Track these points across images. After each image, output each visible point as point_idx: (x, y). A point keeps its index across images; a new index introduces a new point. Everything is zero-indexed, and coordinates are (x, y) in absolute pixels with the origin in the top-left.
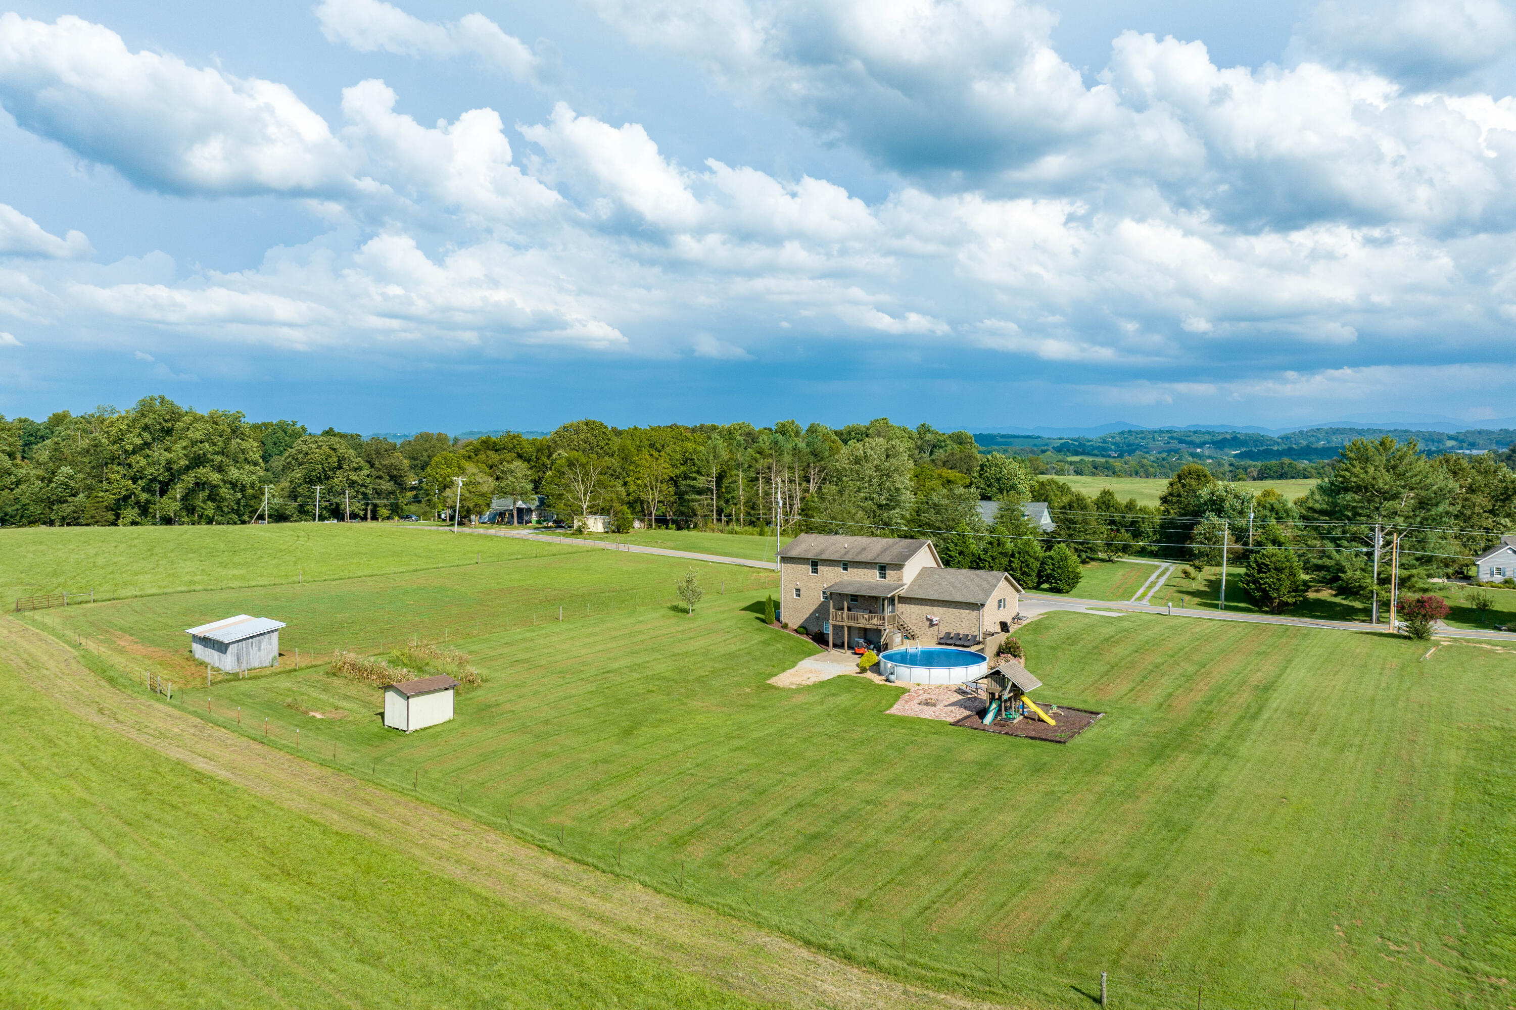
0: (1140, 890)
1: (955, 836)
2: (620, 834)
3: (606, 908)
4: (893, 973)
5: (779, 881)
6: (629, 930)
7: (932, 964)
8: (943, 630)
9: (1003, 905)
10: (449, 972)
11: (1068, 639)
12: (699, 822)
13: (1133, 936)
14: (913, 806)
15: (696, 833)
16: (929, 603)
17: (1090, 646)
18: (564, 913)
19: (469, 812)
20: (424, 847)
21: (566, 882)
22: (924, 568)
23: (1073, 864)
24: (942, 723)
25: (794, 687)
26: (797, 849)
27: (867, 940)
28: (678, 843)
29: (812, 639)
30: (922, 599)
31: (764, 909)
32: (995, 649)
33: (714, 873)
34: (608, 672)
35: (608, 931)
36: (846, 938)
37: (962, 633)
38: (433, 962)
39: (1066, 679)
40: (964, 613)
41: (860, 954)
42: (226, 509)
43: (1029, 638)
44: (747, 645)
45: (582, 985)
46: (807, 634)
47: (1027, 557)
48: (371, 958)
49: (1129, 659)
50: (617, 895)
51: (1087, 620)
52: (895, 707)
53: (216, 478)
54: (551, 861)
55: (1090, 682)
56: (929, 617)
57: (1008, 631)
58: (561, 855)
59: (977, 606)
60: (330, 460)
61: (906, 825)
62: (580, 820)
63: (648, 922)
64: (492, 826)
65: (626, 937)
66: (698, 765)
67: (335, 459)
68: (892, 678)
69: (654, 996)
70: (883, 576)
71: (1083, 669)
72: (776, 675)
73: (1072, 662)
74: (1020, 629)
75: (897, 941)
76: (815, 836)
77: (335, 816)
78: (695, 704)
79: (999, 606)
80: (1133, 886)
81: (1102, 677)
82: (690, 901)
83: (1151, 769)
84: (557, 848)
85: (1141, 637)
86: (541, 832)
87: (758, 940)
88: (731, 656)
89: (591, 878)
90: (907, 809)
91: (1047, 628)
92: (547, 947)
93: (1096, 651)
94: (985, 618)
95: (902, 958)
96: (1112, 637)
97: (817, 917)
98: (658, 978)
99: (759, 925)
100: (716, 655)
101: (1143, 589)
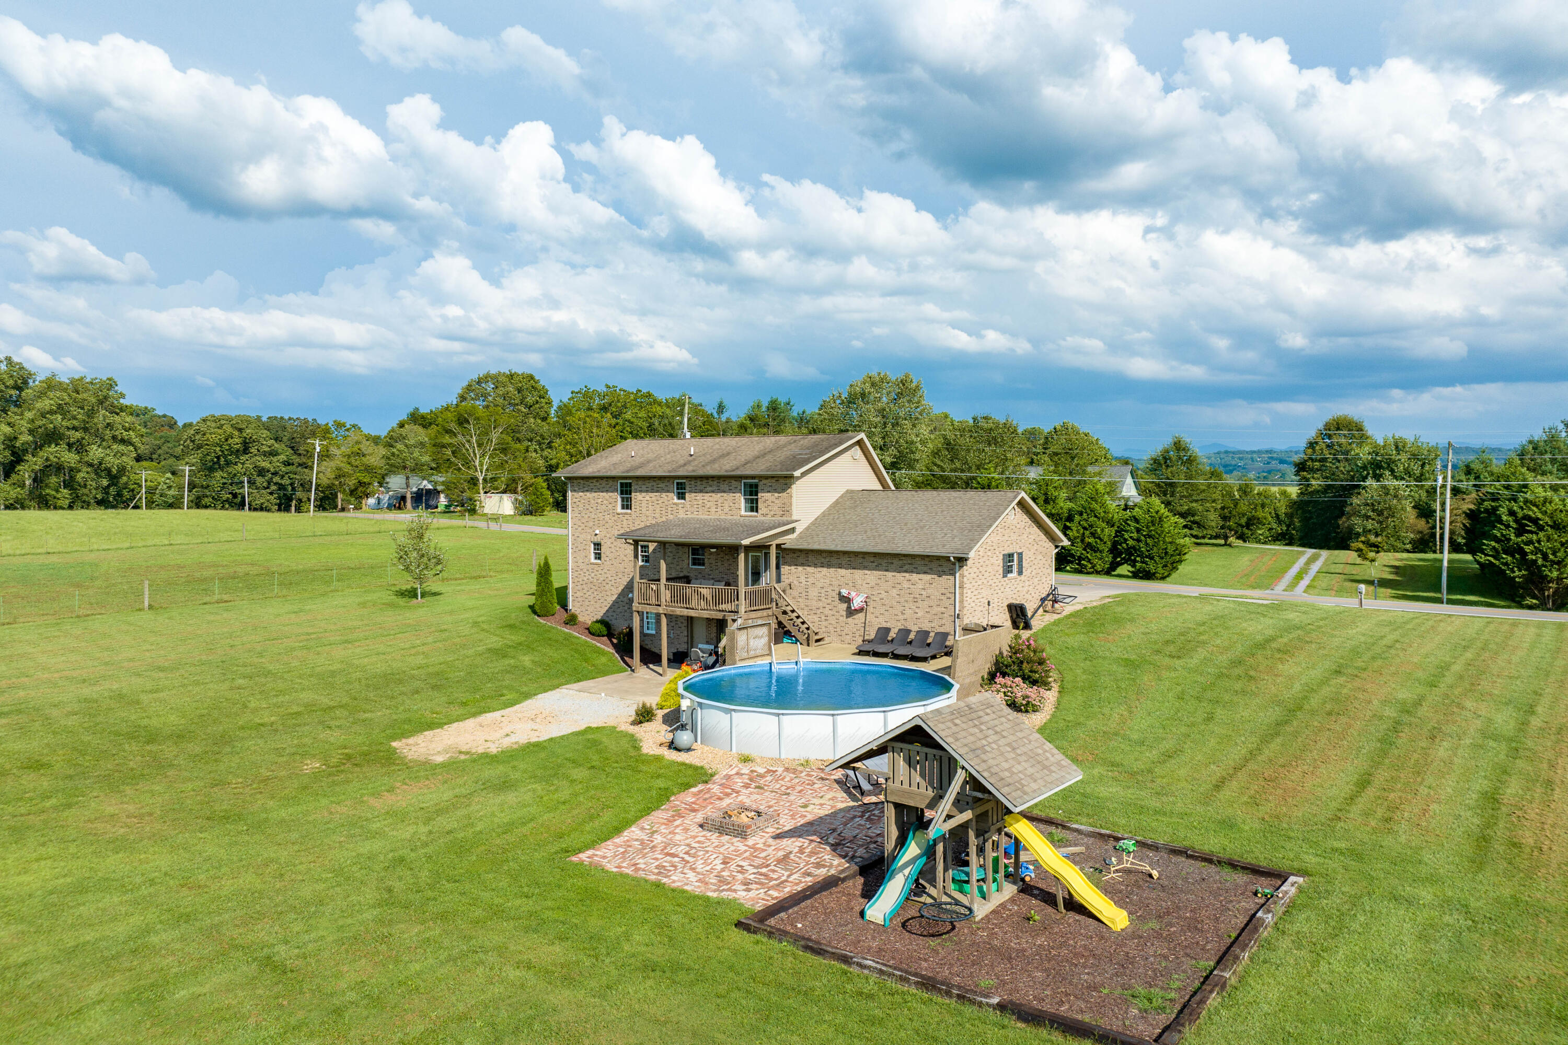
8: (876, 621)
11: (1167, 642)
16: (844, 560)
17: (1223, 659)
22: (850, 492)
29: (615, 645)
30: (831, 553)
32: (983, 666)
37: (914, 629)
39: (1168, 745)
40: (921, 581)
43: (1075, 640)
46: (610, 635)
47: (1092, 519)
49: (1326, 691)
51: (1208, 608)
52: (628, 833)
53: (70, 458)
55: (1237, 753)
56: (844, 592)
57: (1027, 626)
59: (948, 564)
60: (232, 442)
67: (240, 441)
68: (684, 738)
70: (753, 506)
71: (1210, 718)
73: (1180, 697)
74: (1056, 623)
79: (1008, 570)
81: (1266, 739)
85: (1336, 642)
91: (1118, 621)
93: (1238, 671)
94: (968, 593)
96: (1272, 639)
101: (1290, 575)
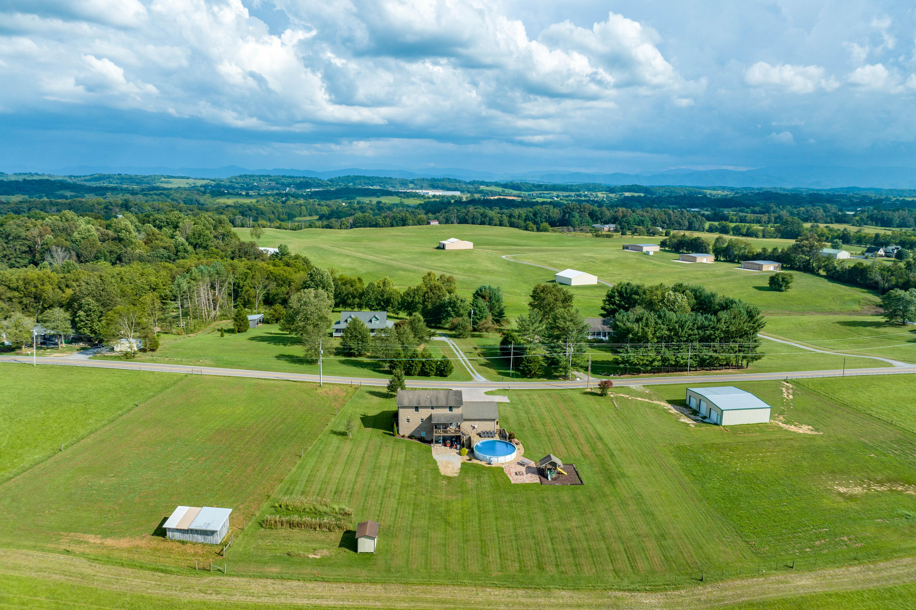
8: (479, 430)
12: (534, 557)
14: (579, 527)
15: (540, 562)
16: (473, 420)
23: (644, 537)
29: (419, 441)
37: (488, 431)
40: (488, 423)
46: (414, 438)
47: (431, 362)
56: (473, 425)
59: (494, 420)
70: (451, 410)
72: (438, 469)
80: (665, 540)
101: (465, 365)
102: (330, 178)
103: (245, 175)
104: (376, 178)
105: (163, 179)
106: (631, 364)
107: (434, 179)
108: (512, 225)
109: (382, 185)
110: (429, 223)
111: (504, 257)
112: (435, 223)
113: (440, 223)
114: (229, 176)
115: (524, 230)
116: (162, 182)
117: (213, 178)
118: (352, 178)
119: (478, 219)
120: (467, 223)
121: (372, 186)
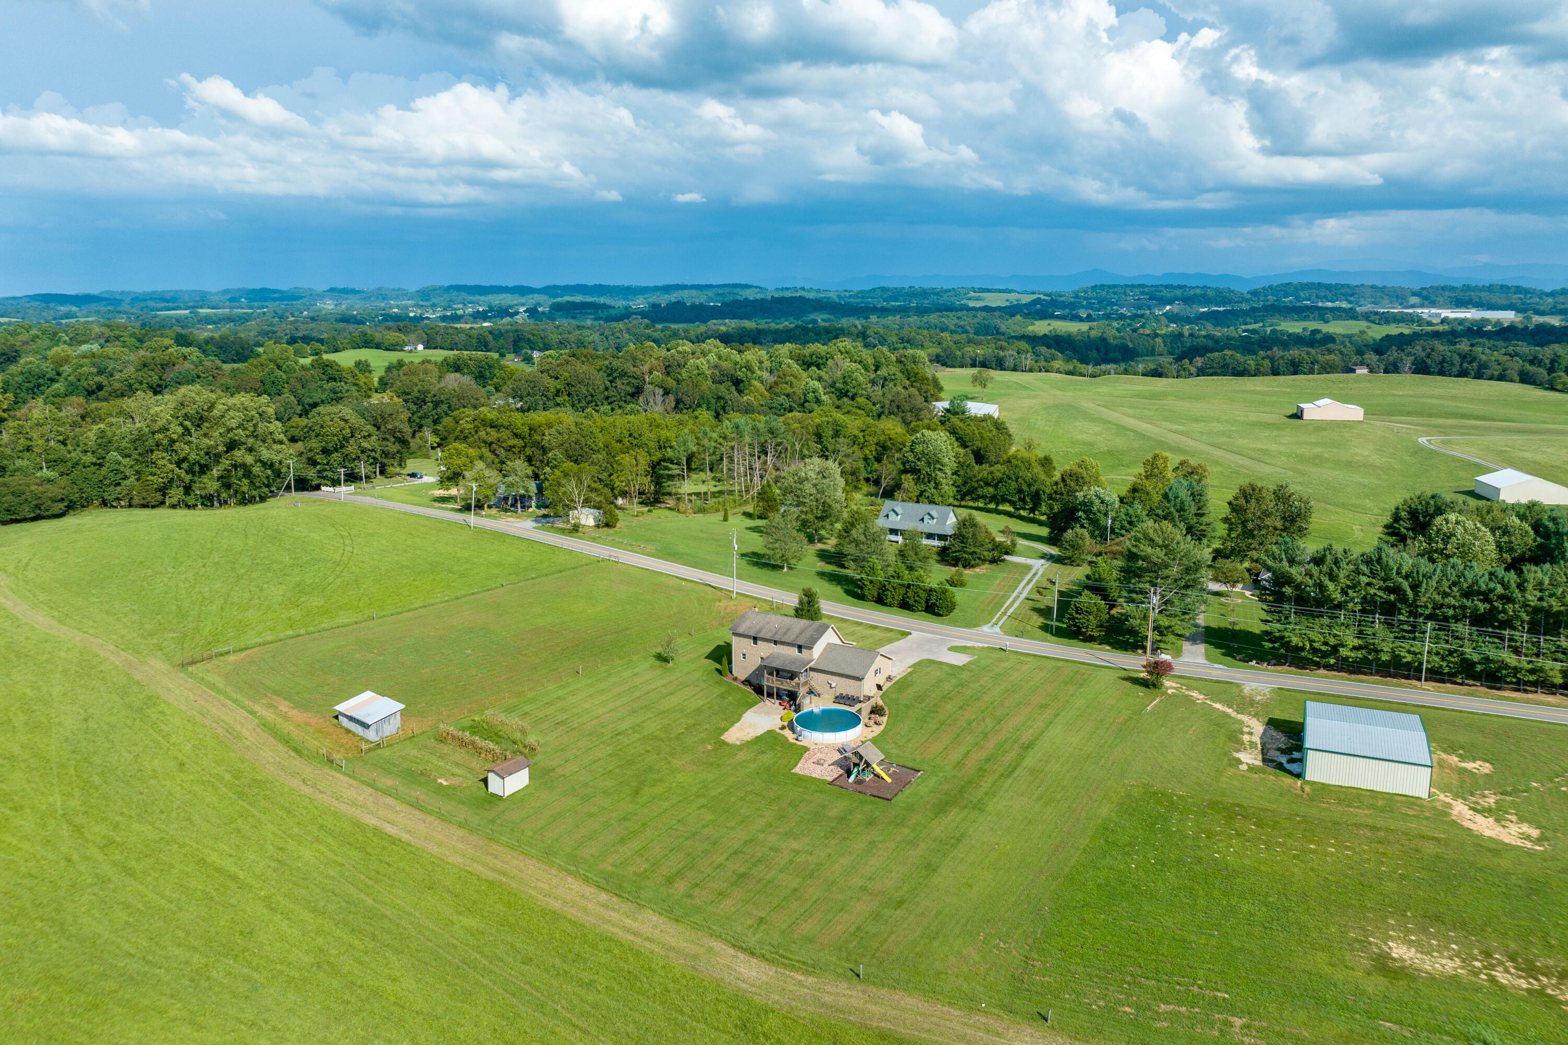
0: (899, 912)
1: (815, 874)
2: (639, 875)
3: (635, 925)
4: (771, 961)
5: (722, 906)
6: (648, 939)
7: (791, 956)
8: (839, 691)
9: (830, 921)
10: (566, 967)
12: (680, 866)
13: (886, 940)
14: (796, 852)
15: (679, 874)
16: (828, 673)
18: (615, 930)
19: (554, 862)
20: (535, 888)
21: (613, 910)
22: (828, 644)
23: (870, 894)
24: (823, 781)
25: (738, 743)
26: (732, 884)
27: (761, 942)
28: (670, 881)
29: (754, 690)
30: (825, 671)
31: (714, 924)
32: (869, 710)
33: (689, 901)
34: (619, 734)
35: (637, 940)
36: (752, 941)
37: (850, 694)
38: (558, 962)
39: (909, 738)
40: (852, 682)
41: (757, 951)
42: (257, 484)
43: (894, 696)
44: (709, 700)
45: (630, 972)
46: (750, 686)
47: (918, 589)
48: (528, 961)
49: (954, 716)
50: (640, 917)
51: (939, 673)
52: (799, 765)
53: (249, 459)
54: (603, 896)
55: (923, 740)
56: (829, 682)
57: (881, 692)
58: (608, 891)
59: (859, 679)
60: (344, 432)
61: (791, 867)
62: (615, 866)
63: (657, 934)
64: (569, 872)
65: (647, 944)
66: (679, 821)
67: (349, 431)
68: (800, 738)
69: (662, 977)
70: (800, 653)
71: (922, 727)
72: (727, 730)
73: (917, 720)
74: (890, 687)
75: (776, 944)
76: (742, 876)
77: (480, 868)
78: (676, 763)
79: (876, 674)
80: (896, 909)
81: (931, 735)
82: (677, 921)
83: (933, 822)
84: (606, 887)
86: (596, 875)
87: (711, 945)
88: (699, 711)
89: (625, 906)
90: (793, 855)
92: (610, 951)
94: (865, 686)
95: (776, 953)
96: (950, 693)
97: (739, 928)
98: (664, 967)
99: (711, 935)
100: (689, 711)
101: (1005, 606)
102: (1252, 288)
103: (1102, 286)
104: (1343, 286)
105: (972, 294)
106: (1287, 645)
107: (1469, 286)
108: (1525, 378)
109: (1352, 299)
110: (1353, 371)
111: (1423, 440)
112: (1362, 371)
113: (1371, 371)
114: (1075, 288)
115: (1546, 389)
116: (969, 299)
117: (1049, 290)
118: (1296, 288)
119: (1453, 365)
120: (1429, 373)
121: (1332, 301)
